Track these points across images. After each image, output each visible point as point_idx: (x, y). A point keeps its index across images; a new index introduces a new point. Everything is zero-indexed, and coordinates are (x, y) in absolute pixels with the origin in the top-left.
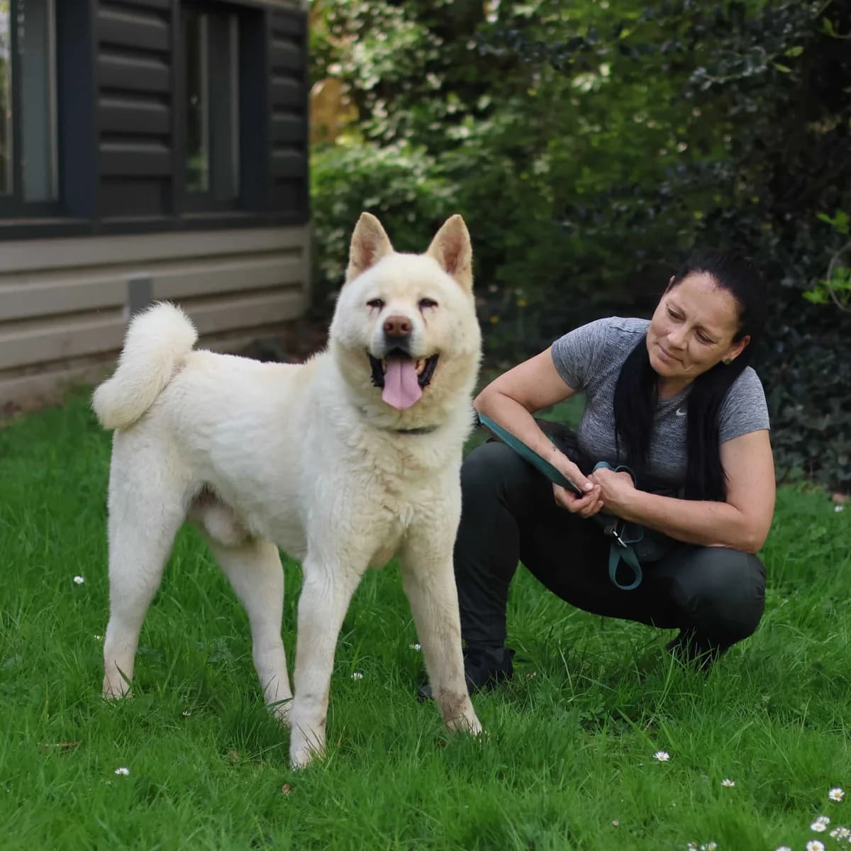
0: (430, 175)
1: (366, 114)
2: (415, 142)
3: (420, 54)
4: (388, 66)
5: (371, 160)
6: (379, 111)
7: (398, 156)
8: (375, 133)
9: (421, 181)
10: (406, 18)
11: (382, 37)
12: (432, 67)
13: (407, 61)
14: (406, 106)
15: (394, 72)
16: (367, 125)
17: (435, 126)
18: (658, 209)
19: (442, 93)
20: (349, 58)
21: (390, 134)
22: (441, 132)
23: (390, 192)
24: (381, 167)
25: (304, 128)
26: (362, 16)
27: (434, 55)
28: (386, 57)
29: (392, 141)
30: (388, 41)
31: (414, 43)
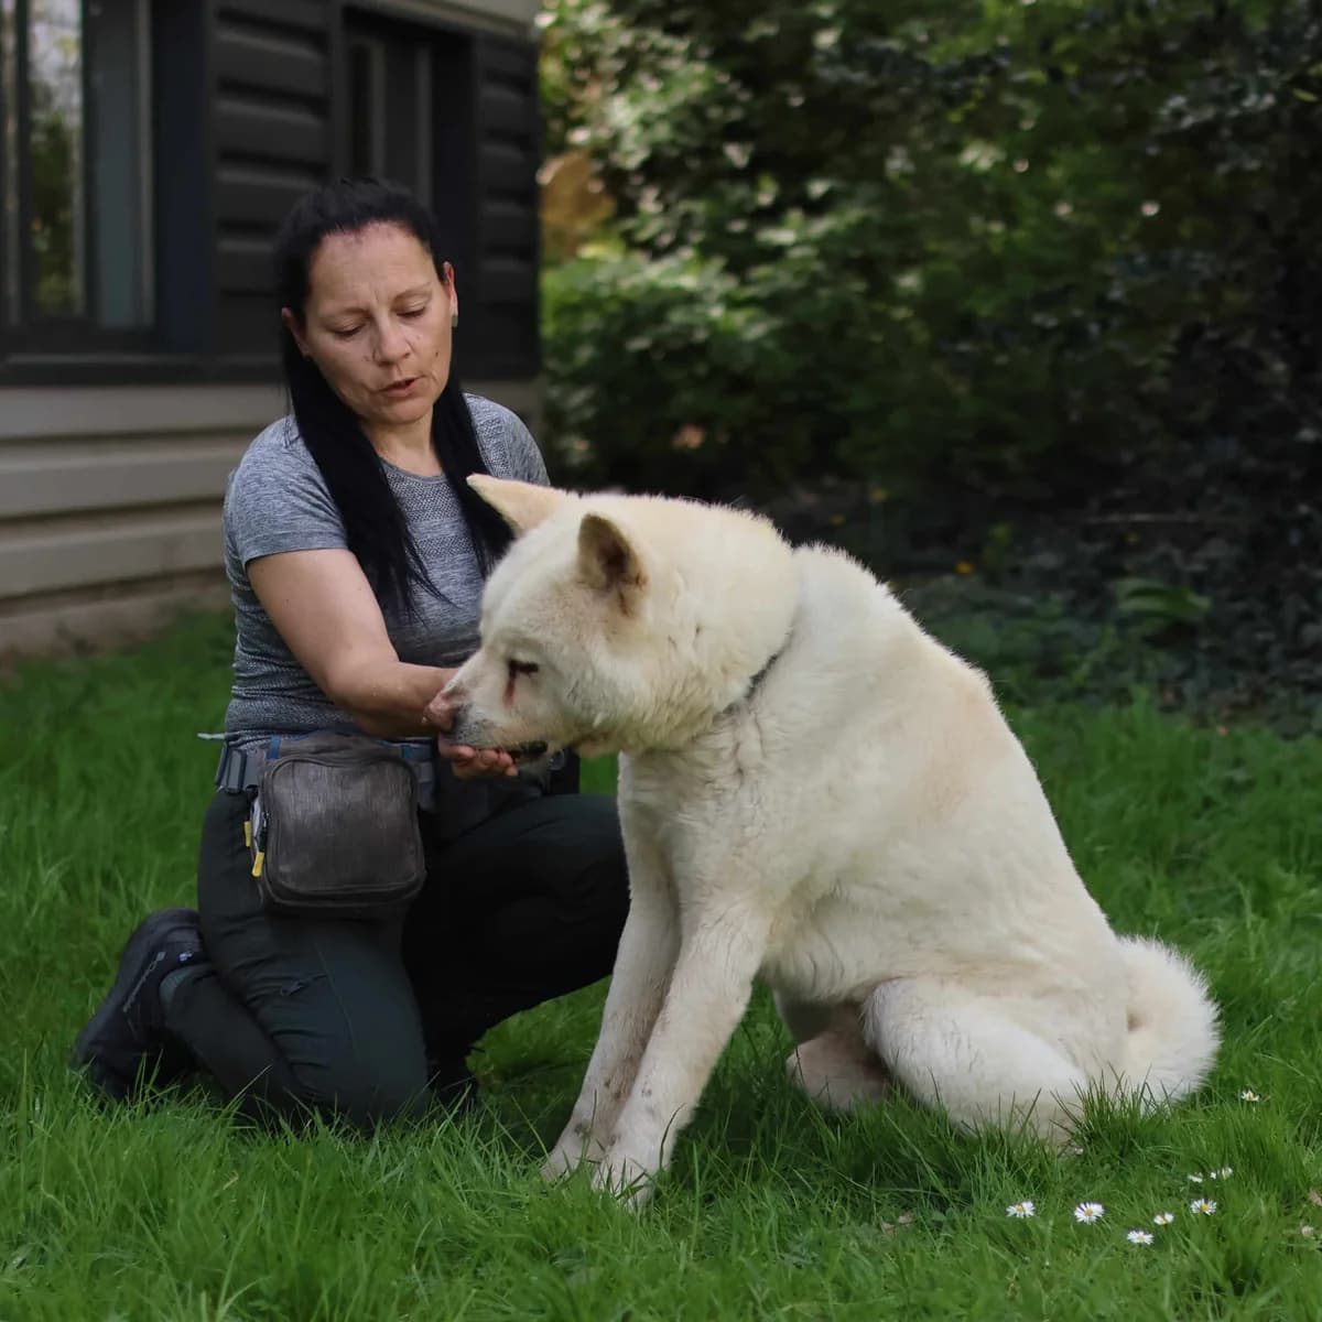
0: (732, 303)
1: (628, 208)
2: (706, 251)
3: (714, 113)
4: (663, 132)
5: (636, 280)
6: (649, 203)
7: (680, 273)
8: (643, 235)
9: (717, 312)
10: (691, 56)
11: (652, 86)
12: (734, 132)
13: (694, 125)
14: (693, 194)
15: (673, 143)
16: (630, 223)
17: (738, 226)
18: (1104, 325)
19: (749, 175)
20: (602, 119)
21: (666, 239)
22: (748, 236)
23: (666, 329)
24: (653, 290)
25: (533, 225)
26: (622, 53)
27: (736, 114)
28: (662, 117)
29: (670, 250)
30: (664, 91)
31: (705, 95)
